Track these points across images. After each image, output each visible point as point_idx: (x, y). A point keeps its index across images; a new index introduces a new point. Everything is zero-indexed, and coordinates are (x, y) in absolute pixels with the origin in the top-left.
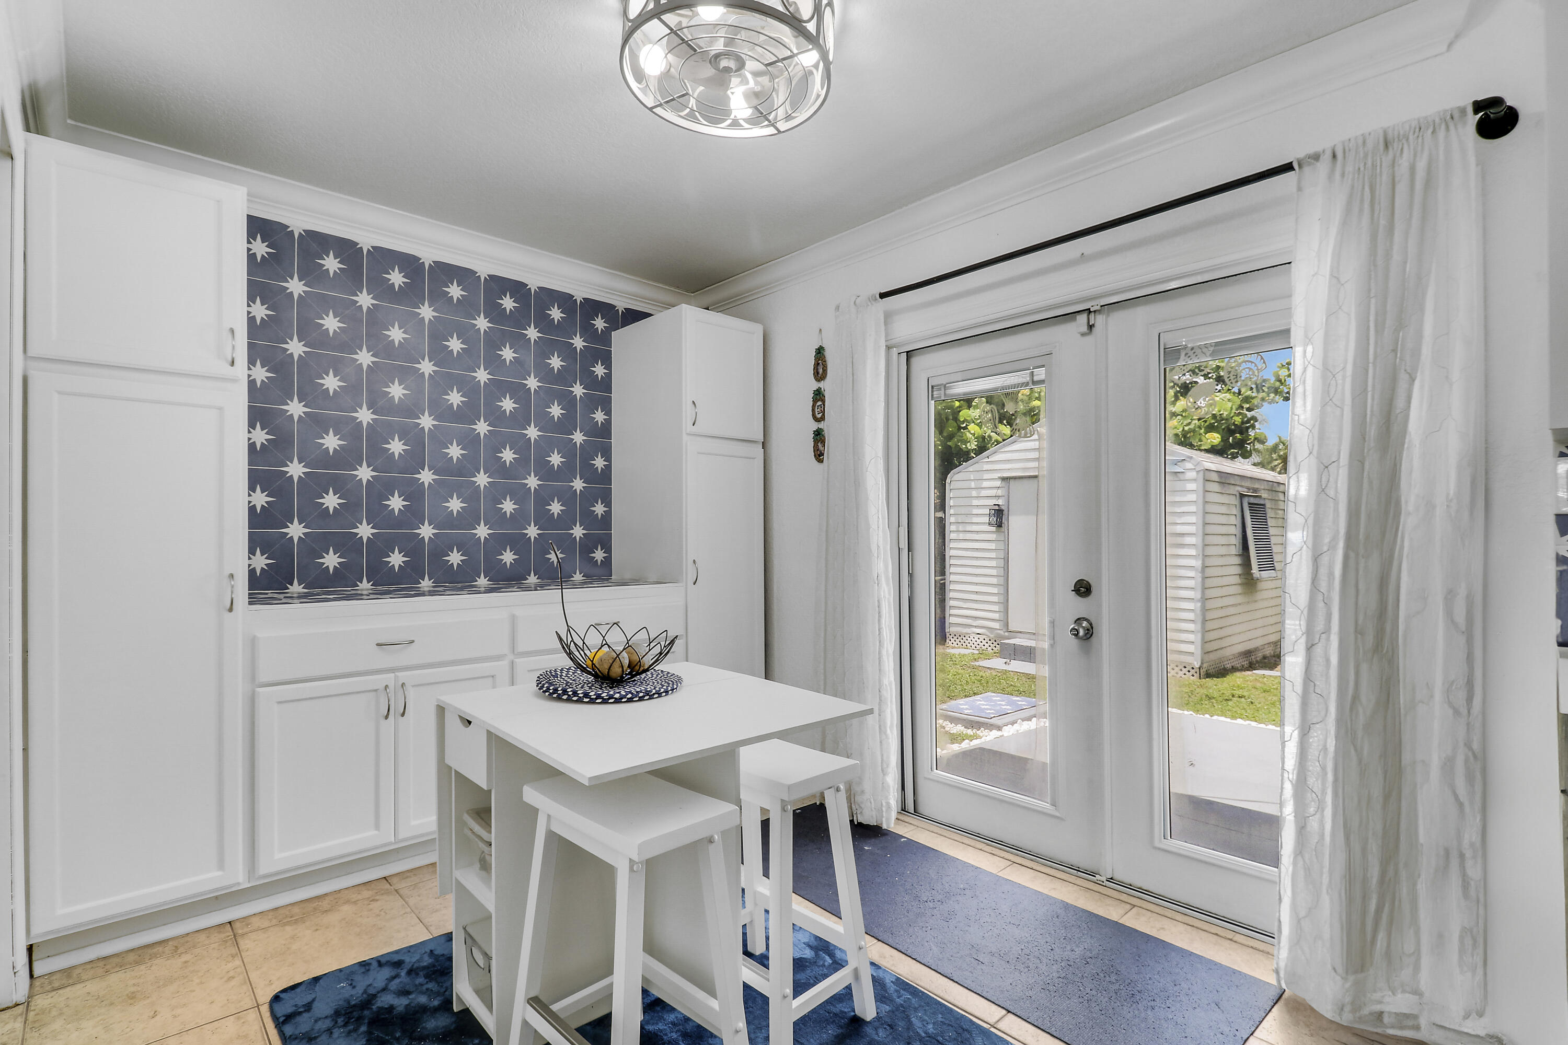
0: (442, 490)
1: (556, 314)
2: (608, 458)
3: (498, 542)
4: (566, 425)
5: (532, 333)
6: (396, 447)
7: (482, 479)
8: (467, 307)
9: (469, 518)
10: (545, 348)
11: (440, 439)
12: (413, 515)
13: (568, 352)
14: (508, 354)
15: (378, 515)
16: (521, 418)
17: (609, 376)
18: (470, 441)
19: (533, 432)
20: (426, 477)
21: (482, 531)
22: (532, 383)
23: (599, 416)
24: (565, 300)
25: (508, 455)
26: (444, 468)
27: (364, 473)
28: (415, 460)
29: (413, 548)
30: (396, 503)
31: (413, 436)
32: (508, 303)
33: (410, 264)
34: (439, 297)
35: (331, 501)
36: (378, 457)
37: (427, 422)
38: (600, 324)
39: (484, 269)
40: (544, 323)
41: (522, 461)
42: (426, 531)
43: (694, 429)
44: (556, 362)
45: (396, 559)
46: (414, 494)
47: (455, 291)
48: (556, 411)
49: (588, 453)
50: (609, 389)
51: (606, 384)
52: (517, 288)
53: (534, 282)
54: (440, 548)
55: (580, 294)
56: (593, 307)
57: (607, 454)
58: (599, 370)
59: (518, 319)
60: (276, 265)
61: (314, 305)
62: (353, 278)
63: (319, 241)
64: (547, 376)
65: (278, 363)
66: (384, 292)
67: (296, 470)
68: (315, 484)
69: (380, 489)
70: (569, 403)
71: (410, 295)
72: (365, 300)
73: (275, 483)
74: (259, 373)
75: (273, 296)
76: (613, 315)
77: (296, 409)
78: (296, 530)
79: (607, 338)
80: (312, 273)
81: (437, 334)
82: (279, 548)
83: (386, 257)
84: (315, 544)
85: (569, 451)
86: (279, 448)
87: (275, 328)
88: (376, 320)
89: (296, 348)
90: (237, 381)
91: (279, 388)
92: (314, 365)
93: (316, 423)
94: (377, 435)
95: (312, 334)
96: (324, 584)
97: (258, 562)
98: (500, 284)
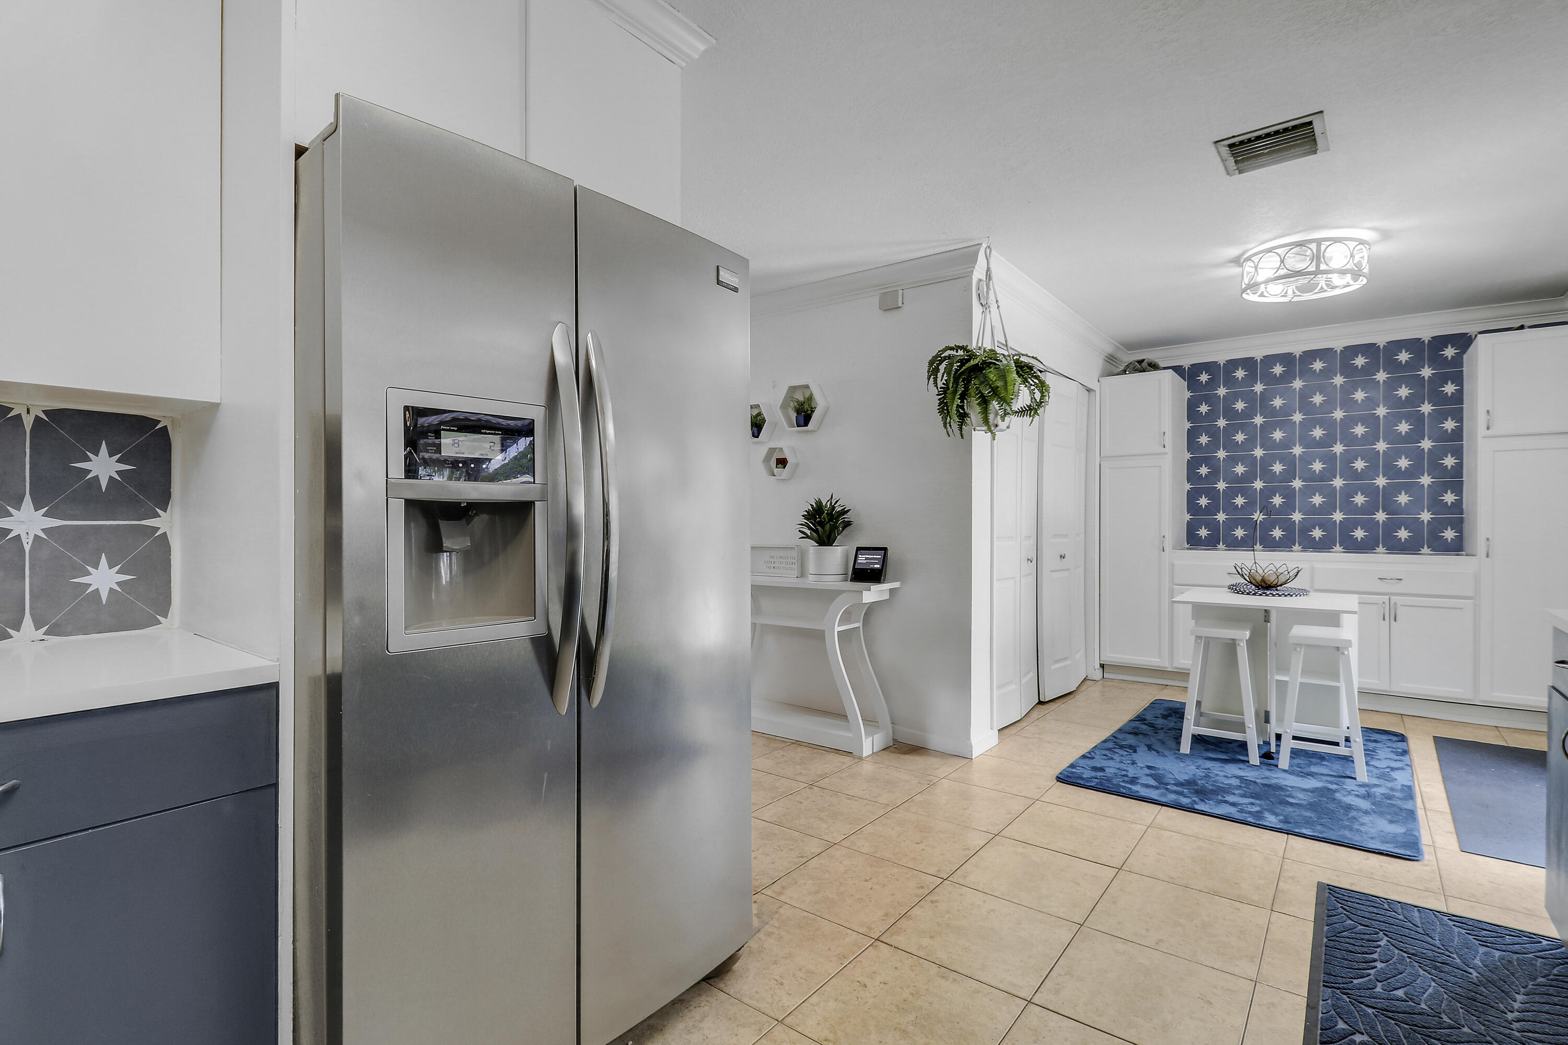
0: (1308, 491)
1: (1404, 357)
2: (1459, 457)
3: (1350, 524)
4: (1414, 436)
5: (1381, 376)
6: (1278, 468)
7: (1339, 482)
8: (1327, 373)
9: (1328, 508)
10: (1393, 384)
11: (1307, 460)
12: (1289, 506)
13: (1416, 382)
14: (1360, 396)
15: (1267, 509)
16: (1371, 438)
17: (1460, 393)
18: (1329, 459)
19: (1381, 446)
20: (1297, 484)
21: (1338, 516)
22: (1382, 411)
23: (1450, 425)
24: (1413, 345)
25: (1359, 465)
26: (1310, 477)
27: (1258, 485)
28: (1289, 474)
29: (1288, 526)
30: (1277, 500)
31: (1289, 461)
32: (1360, 361)
33: (1286, 358)
34: (1306, 372)
35: (1240, 501)
36: (1267, 474)
37: (1298, 450)
38: (1450, 352)
39: (1338, 344)
40: (1393, 366)
41: (1372, 467)
42: (1297, 517)
43: (1490, 433)
44: (1404, 392)
45: (1278, 533)
46: (1289, 495)
47: (1318, 366)
48: (1404, 428)
49: (1436, 456)
50: (1460, 402)
51: (1457, 399)
52: (1369, 349)
53: (1381, 340)
54: (1306, 527)
55: (1427, 335)
56: (1441, 341)
57: (1458, 453)
58: (1450, 388)
59: (1369, 370)
60: (1213, 383)
61: (1230, 399)
62: (1252, 378)
63: (1233, 364)
64: (1394, 403)
65: (1213, 433)
66: (1270, 379)
67: (1221, 486)
68: (1231, 493)
69: (1268, 493)
70: (1417, 420)
71: (1287, 377)
72: (1259, 388)
73: (1212, 493)
74: (1204, 440)
75: (1211, 400)
76: (1463, 341)
77: (1221, 454)
78: (1221, 517)
79: (1457, 361)
80: (1230, 381)
81: (1305, 396)
82: (1213, 526)
83: (1270, 360)
84: (1231, 525)
85: (1417, 456)
86: (1214, 475)
87: (1212, 415)
88: (1266, 397)
89: (1222, 423)
90: (1167, 453)
91: (1214, 445)
92: (1230, 431)
93: (1232, 460)
94: (1266, 462)
95: (1230, 413)
96: (1234, 544)
97: (1203, 532)
98: (1352, 351)
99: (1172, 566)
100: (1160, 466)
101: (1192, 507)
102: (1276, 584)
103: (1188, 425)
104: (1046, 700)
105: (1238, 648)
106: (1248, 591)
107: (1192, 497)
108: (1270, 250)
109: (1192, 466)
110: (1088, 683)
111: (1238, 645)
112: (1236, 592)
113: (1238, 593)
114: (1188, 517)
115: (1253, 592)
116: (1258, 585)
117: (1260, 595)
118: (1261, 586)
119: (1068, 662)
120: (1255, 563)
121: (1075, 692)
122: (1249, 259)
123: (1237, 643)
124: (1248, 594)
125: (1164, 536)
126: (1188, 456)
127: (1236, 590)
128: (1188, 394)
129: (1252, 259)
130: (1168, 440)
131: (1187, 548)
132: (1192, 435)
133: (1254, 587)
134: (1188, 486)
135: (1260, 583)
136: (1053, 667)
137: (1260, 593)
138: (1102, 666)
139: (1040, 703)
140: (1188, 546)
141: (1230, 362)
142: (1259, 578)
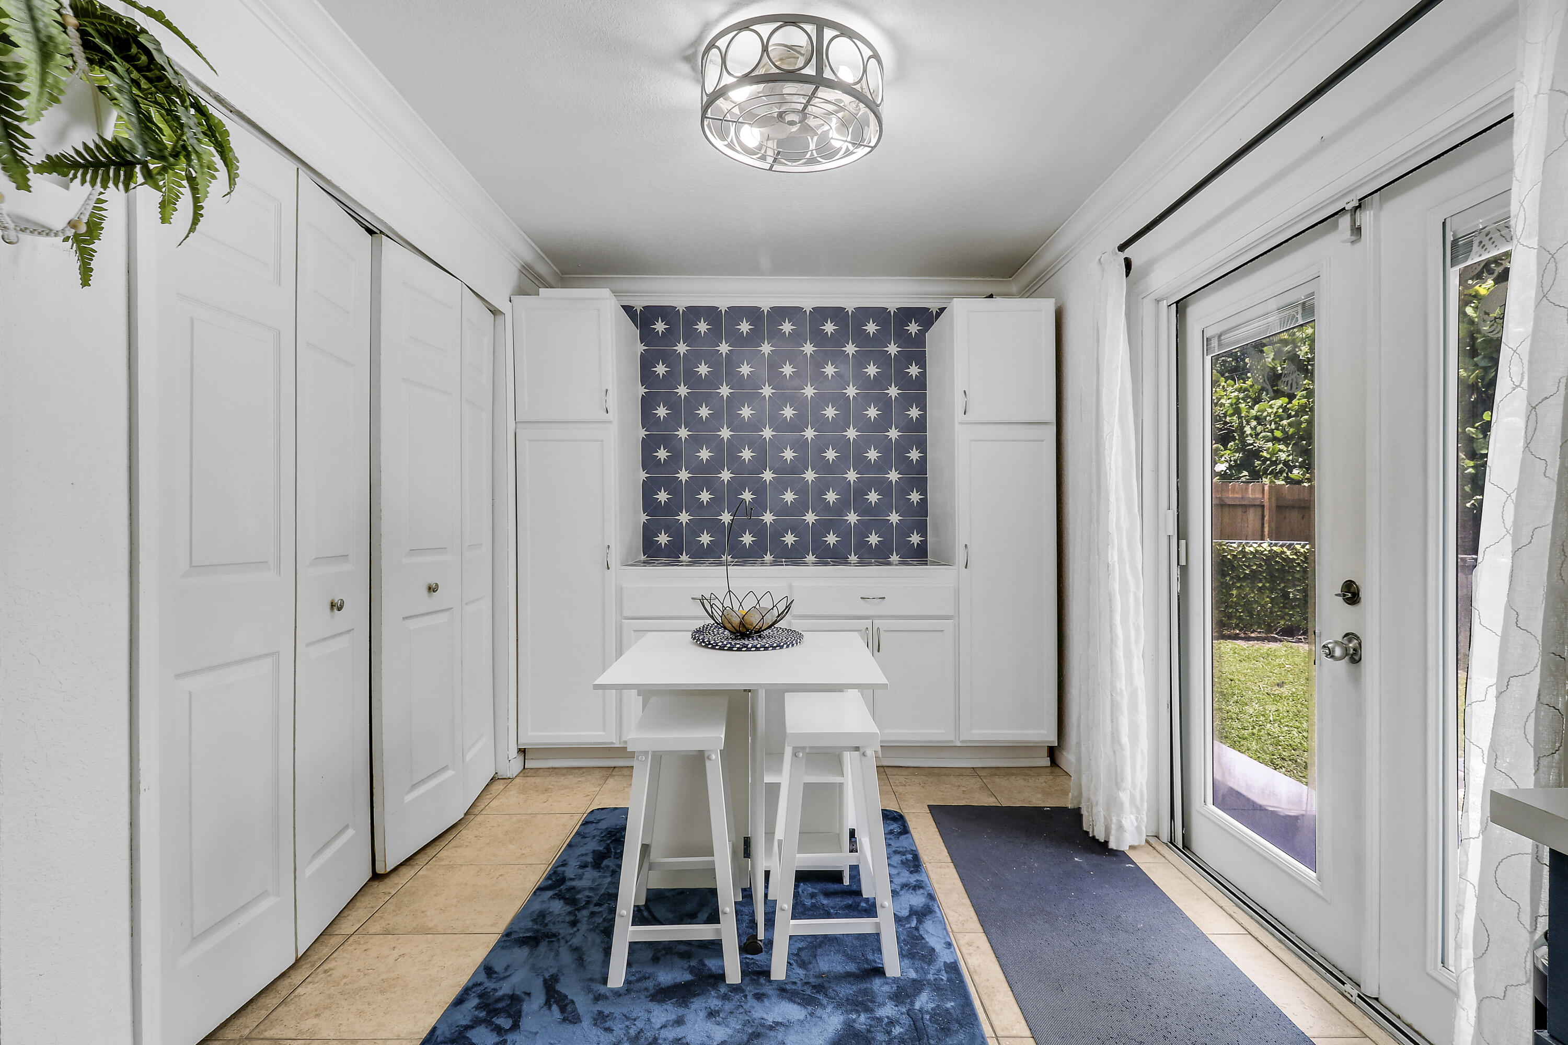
0: (780, 486)
1: (871, 328)
2: (923, 450)
3: (823, 527)
4: (882, 424)
5: (851, 349)
6: (747, 454)
7: (810, 476)
8: (797, 338)
9: (800, 507)
10: (862, 359)
11: (778, 446)
12: (759, 505)
13: (883, 359)
14: (830, 370)
15: (735, 506)
16: (842, 423)
17: (923, 375)
18: (800, 446)
19: (852, 433)
20: (768, 476)
21: (810, 518)
22: (851, 391)
23: (914, 413)
24: (879, 314)
25: (831, 455)
26: (782, 469)
27: (726, 475)
28: (760, 464)
29: (759, 530)
30: (747, 496)
31: (759, 446)
32: (829, 328)
33: (753, 314)
34: (775, 335)
35: (705, 496)
36: (735, 463)
37: (767, 433)
38: (913, 328)
39: (808, 304)
40: (861, 338)
41: (843, 458)
42: (768, 518)
43: (966, 418)
44: (872, 370)
45: (747, 539)
46: (759, 489)
47: (787, 327)
48: (872, 412)
49: (902, 447)
50: (924, 387)
51: (921, 382)
52: (837, 314)
53: (850, 305)
54: (778, 531)
55: (892, 305)
56: (907, 314)
57: (922, 446)
58: (914, 370)
59: (838, 340)
60: (670, 336)
61: (693, 359)
62: (716, 334)
63: (695, 313)
64: (865, 383)
65: (673, 403)
66: (737, 339)
67: (684, 475)
68: (695, 485)
69: (737, 486)
70: (885, 404)
71: (755, 338)
72: (724, 348)
73: (672, 485)
74: (662, 412)
75: (669, 358)
76: (927, 317)
77: (683, 433)
78: (684, 517)
79: (920, 340)
80: (691, 336)
81: (774, 364)
82: (675, 530)
83: (737, 313)
84: (696, 528)
85: (885, 447)
86: (674, 461)
87: (671, 379)
88: (732, 362)
89: (683, 391)
90: (611, 422)
91: (674, 420)
92: (693, 401)
93: (696, 442)
94: (734, 447)
95: (692, 379)
96: (701, 556)
97: (663, 539)
98: (822, 314)
99: (620, 590)
100: (602, 441)
101: (649, 504)
102: (761, 628)
103: (642, 390)
104: (388, 870)
105: (708, 763)
106: (720, 644)
107: (649, 489)
108: (745, 26)
109: (649, 446)
110: (498, 787)
111: (709, 758)
112: (703, 644)
113: (706, 646)
114: (644, 518)
115: (729, 645)
116: (735, 631)
117: (739, 649)
118: (740, 632)
119: (449, 773)
120: (729, 591)
121: (463, 821)
122: (712, 45)
123: (706, 754)
124: (722, 648)
125: (609, 546)
126: (643, 433)
127: (704, 642)
128: (641, 348)
129: (716, 44)
130: (613, 402)
131: (644, 562)
132: (647, 405)
133: (726, 632)
134: (643, 475)
135: (738, 629)
136: (408, 798)
137: (738, 646)
138: (523, 751)
139: (376, 877)
140: (643, 558)
141: (690, 309)
142: (736, 621)
